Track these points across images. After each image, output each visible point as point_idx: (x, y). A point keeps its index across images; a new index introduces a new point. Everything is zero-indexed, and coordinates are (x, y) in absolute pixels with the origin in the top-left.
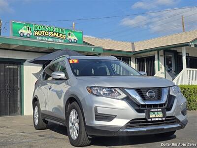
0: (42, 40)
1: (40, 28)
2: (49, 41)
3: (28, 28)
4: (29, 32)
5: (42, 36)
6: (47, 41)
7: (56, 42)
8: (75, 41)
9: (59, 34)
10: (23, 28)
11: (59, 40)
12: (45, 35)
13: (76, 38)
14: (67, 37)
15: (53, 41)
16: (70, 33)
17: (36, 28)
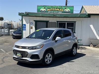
0: (51, 13)
1: (50, 7)
2: (54, 13)
3: (44, 8)
4: (45, 9)
8: (69, 12)
9: (60, 9)
10: (42, 8)
11: (59, 12)
12: (52, 10)
13: (69, 10)
14: (64, 10)
15: (56, 13)
16: (66, 8)
17: (48, 7)
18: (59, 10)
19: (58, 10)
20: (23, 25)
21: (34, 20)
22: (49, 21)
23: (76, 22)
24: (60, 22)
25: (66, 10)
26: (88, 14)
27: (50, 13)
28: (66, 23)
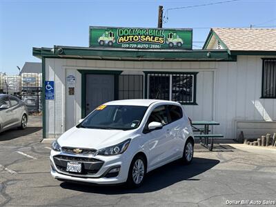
2: (140, 48)
3: (111, 33)
4: (111, 39)
5: (129, 42)
6: (136, 48)
7: (149, 48)
8: (179, 45)
10: (104, 35)
11: (154, 46)
13: (180, 40)
14: (166, 40)
15: (145, 48)
16: (171, 35)
17: (121, 32)
18: (153, 39)
19: (150, 39)
20: (45, 83)
21: (79, 70)
22: (122, 71)
23: (197, 73)
24: (153, 75)
25: (170, 40)
26: (231, 51)
27: (126, 48)
28: (171, 76)
